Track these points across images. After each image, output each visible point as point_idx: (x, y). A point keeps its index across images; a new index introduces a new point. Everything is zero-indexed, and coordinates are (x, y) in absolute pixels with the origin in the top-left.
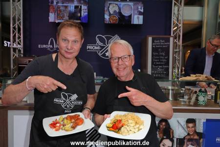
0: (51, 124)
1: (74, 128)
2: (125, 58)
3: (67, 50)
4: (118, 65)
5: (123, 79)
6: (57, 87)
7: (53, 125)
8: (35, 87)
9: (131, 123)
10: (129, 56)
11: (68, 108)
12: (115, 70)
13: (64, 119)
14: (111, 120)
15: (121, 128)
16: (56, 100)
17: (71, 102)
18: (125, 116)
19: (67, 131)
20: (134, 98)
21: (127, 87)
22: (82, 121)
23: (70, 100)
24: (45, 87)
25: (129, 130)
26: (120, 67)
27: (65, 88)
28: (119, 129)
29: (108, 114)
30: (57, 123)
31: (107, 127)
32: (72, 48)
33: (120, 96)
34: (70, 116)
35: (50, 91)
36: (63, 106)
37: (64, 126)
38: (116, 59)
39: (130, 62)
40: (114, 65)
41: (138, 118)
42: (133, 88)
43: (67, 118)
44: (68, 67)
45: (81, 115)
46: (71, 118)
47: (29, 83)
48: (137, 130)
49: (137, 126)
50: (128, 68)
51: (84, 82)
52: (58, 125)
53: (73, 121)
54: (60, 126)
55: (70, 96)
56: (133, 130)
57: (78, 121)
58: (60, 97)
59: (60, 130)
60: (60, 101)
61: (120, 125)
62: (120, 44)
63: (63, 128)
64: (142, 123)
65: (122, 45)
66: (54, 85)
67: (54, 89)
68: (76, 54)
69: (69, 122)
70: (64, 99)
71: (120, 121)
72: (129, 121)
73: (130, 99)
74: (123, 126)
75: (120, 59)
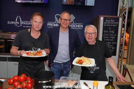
10: (95, 33)
31: (76, 62)
40: (87, 36)
61: (82, 62)
62: (91, 27)
75: (90, 34)
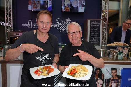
0: (35, 72)
1: (48, 74)
2: (77, 33)
3: (43, 28)
4: (73, 37)
5: (75, 45)
6: (38, 50)
7: (36, 72)
8: (25, 50)
9: (81, 71)
10: (79, 31)
11: (44, 62)
12: (71, 40)
13: (42, 68)
14: (69, 69)
15: (75, 73)
16: (37, 58)
17: (45, 59)
18: (77, 66)
19: (44, 75)
20: (82, 56)
21: (78, 50)
22: (53, 70)
23: (45, 57)
24: (31, 50)
25: (80, 74)
26: (74, 38)
27: (43, 50)
28: (75, 74)
29: (67, 65)
30: (38, 71)
32: (46, 27)
33: (74, 55)
34: (45, 67)
35: (34, 52)
36: (41, 61)
37: (42, 73)
38: (71, 33)
39: (79, 35)
41: (85, 68)
42: (81, 50)
43: (43, 68)
44: (43, 38)
45: (52, 66)
46: (46, 68)
47: (22, 48)
48: (85, 74)
49: (85, 72)
50: (79, 39)
51: (53, 47)
52: (39, 72)
53: (47, 69)
54: (40, 73)
55: (44, 55)
56: (82, 75)
57: (50, 70)
58: (39, 56)
59: (41, 75)
60: (39, 58)
63: (42, 74)
64: (87, 71)
65: (75, 25)
66: (36, 49)
67: (36, 51)
68: (48, 30)
69: (45, 70)
70: (41, 57)
71: (75, 69)
72: (80, 70)
73: (80, 57)
74: (76, 73)
75: (74, 33)
